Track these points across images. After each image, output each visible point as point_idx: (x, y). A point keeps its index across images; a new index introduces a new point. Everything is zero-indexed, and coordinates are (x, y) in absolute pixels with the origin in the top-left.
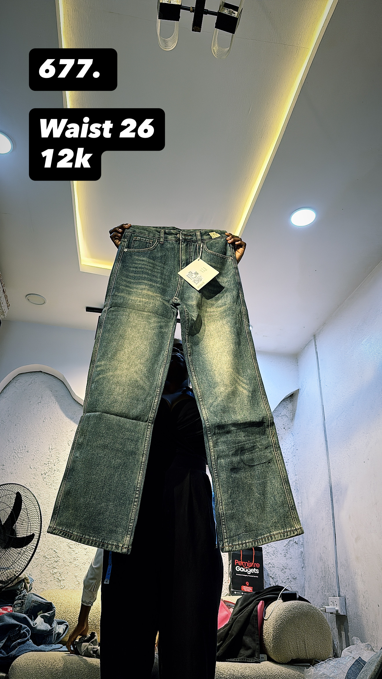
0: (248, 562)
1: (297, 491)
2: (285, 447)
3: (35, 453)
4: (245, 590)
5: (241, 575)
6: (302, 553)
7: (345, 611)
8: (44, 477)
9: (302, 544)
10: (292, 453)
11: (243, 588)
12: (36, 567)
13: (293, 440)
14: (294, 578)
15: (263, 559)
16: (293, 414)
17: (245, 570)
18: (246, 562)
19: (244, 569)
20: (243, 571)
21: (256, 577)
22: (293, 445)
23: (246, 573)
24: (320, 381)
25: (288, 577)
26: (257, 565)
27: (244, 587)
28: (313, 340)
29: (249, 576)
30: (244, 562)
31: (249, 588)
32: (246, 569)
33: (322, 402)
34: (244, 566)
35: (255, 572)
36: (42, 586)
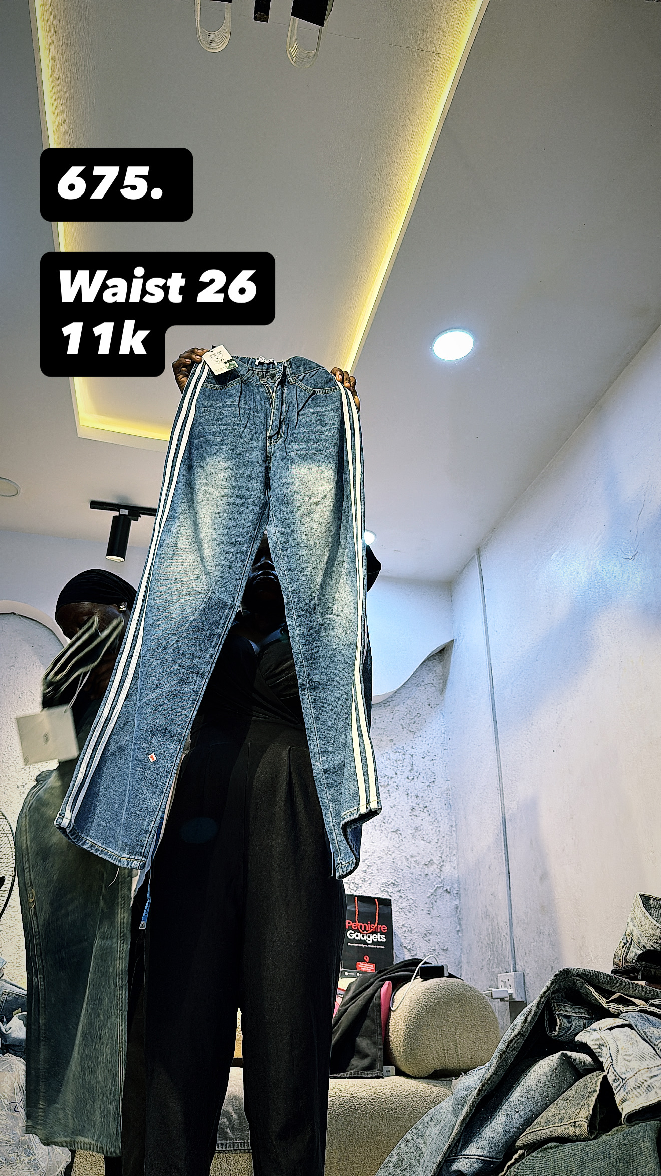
0: (368, 924)
1: (450, 806)
2: (431, 736)
3: (6, 750)
4: (363, 969)
5: (356, 945)
6: (457, 908)
7: (523, 996)
8: (22, 791)
9: (457, 893)
10: (442, 745)
11: (360, 966)
12: (9, 941)
13: (442, 724)
14: (444, 949)
15: (393, 918)
16: (443, 682)
17: (363, 937)
18: (365, 924)
19: (361, 935)
20: (359, 938)
21: (381, 947)
22: (443, 732)
23: (364, 942)
24: (486, 624)
25: (433, 948)
26: (382, 928)
27: (360, 963)
28: (476, 557)
29: (369, 946)
30: (361, 924)
31: (369, 966)
32: (365, 935)
33: (489, 659)
34: (361, 931)
35: (379, 940)
36: (21, 972)
